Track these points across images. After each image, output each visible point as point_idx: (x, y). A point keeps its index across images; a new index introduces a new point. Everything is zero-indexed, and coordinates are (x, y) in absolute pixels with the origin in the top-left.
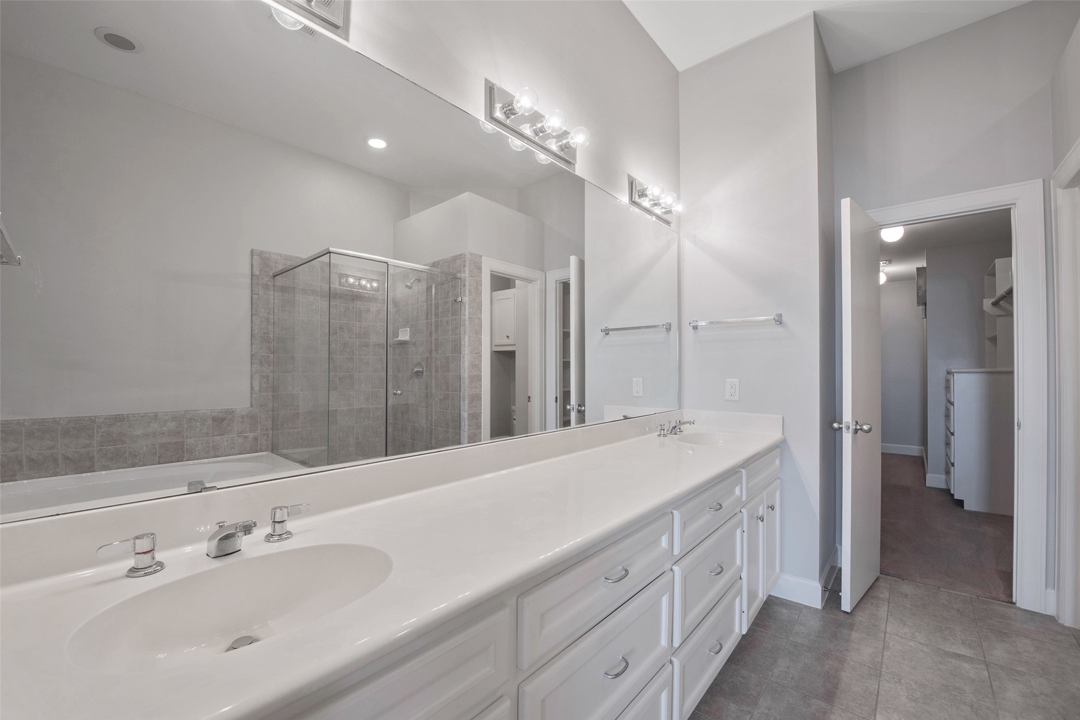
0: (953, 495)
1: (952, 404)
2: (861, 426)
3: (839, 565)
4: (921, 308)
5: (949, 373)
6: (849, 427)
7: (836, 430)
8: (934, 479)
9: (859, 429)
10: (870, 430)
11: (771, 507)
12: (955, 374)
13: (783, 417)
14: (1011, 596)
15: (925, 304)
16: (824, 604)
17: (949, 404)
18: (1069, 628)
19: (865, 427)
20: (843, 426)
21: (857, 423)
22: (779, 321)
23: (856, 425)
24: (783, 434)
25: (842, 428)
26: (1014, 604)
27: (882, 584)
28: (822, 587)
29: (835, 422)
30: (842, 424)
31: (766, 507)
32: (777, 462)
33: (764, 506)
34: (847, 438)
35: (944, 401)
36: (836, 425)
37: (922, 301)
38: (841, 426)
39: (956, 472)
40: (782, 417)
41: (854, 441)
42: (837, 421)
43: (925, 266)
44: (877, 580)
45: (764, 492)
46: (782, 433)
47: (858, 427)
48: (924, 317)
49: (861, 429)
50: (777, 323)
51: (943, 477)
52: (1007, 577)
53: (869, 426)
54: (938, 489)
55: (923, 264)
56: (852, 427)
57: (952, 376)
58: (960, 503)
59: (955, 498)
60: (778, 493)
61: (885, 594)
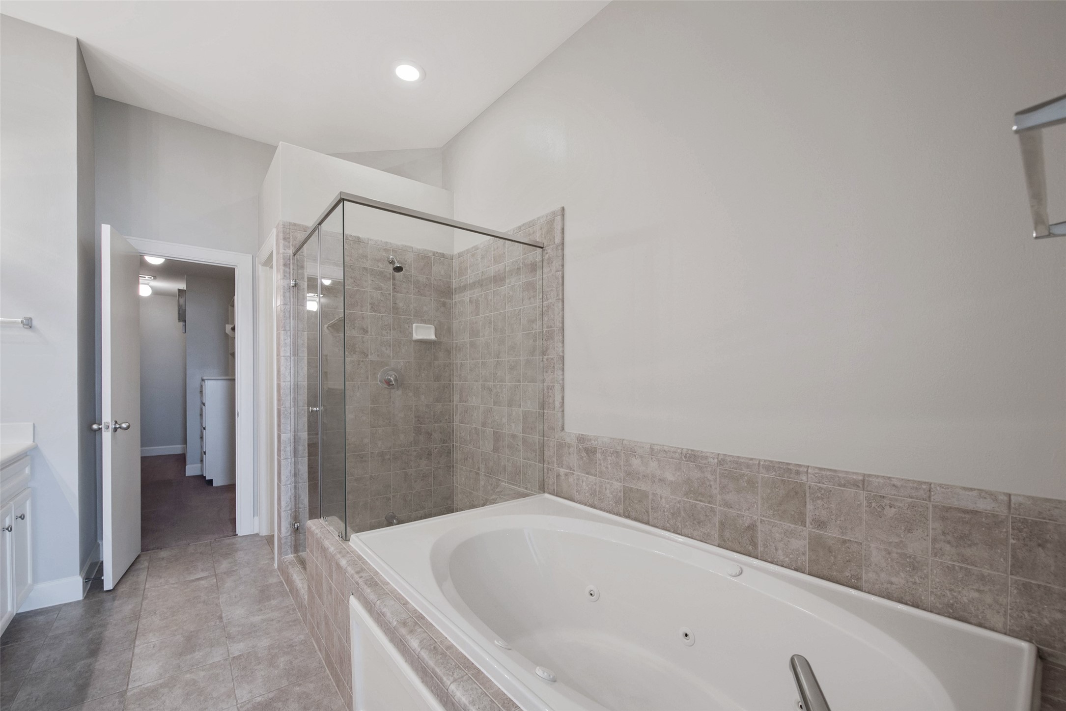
0: (205, 477)
1: (204, 404)
2: (120, 425)
3: (101, 560)
4: (182, 323)
5: (203, 380)
6: (108, 426)
7: (95, 431)
8: (191, 470)
9: (118, 428)
10: (128, 427)
11: (20, 517)
12: (206, 381)
13: (34, 424)
14: (236, 531)
15: (185, 322)
16: (85, 594)
17: (202, 405)
18: (265, 536)
19: (124, 425)
20: (103, 426)
21: (116, 422)
22: (28, 324)
23: (115, 424)
24: (34, 442)
25: (101, 428)
26: (237, 535)
27: (142, 558)
28: (83, 580)
29: (95, 423)
30: (101, 425)
31: (14, 518)
32: (27, 471)
33: (11, 517)
34: (107, 437)
35: (199, 403)
36: (95, 427)
37: (182, 317)
38: (100, 427)
39: (207, 458)
40: (32, 424)
41: (114, 438)
42: (97, 422)
43: (185, 289)
44: (139, 557)
45: (12, 503)
46: (32, 440)
47: (118, 426)
48: (184, 332)
49: (120, 427)
50: (25, 326)
51: (199, 465)
52: (233, 521)
53: (127, 424)
54: (195, 476)
55: (183, 286)
56: (112, 426)
57: (204, 382)
58: (210, 482)
59: (207, 479)
60: (28, 504)
61: (146, 564)
